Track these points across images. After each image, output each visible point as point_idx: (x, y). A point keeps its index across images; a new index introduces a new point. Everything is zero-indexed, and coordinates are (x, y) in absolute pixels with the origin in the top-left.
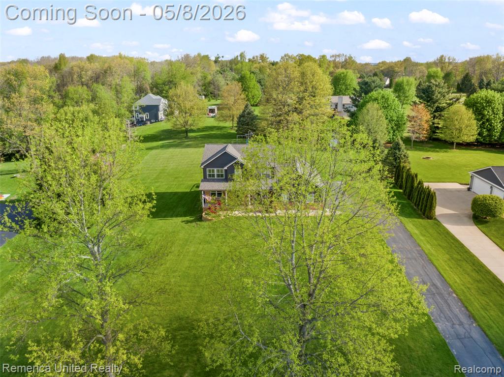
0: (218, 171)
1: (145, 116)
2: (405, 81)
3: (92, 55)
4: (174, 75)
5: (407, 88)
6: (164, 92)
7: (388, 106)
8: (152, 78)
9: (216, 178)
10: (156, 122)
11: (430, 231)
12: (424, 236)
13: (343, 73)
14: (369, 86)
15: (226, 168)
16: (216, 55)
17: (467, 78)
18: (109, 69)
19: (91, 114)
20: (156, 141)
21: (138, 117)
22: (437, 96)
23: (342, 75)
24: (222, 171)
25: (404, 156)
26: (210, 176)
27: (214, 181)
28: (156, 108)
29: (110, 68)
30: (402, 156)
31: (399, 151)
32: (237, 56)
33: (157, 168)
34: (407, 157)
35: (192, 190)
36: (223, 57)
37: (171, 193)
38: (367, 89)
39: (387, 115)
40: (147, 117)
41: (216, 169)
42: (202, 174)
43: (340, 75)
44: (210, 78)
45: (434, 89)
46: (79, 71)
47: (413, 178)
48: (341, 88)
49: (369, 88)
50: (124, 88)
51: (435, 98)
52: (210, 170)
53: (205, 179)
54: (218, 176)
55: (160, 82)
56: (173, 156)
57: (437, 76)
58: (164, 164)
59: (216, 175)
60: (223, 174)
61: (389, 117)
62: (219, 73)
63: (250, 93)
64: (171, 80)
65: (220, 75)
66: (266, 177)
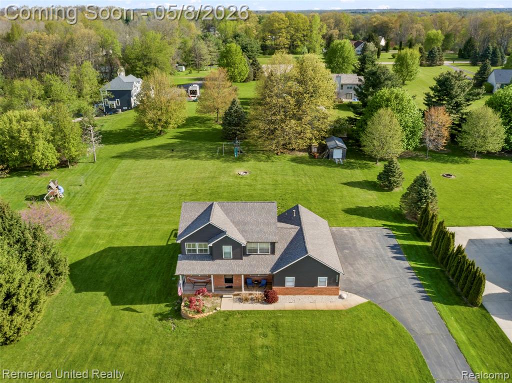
0: (200, 245)
1: (115, 104)
2: (409, 54)
4: (148, 48)
5: (410, 62)
6: (138, 69)
7: (403, 109)
8: (123, 51)
9: (198, 253)
10: (128, 109)
11: (479, 331)
12: (474, 346)
13: (340, 44)
14: (378, 78)
15: (211, 245)
17: (469, 43)
18: (70, 42)
19: (41, 122)
20: (129, 141)
21: (107, 104)
22: (457, 92)
23: (339, 46)
24: (205, 245)
25: (432, 194)
26: (189, 251)
27: (195, 258)
28: (128, 93)
29: (72, 41)
30: (429, 195)
31: (426, 189)
33: (126, 197)
34: (435, 196)
35: (169, 243)
37: (142, 247)
38: (376, 81)
39: (401, 120)
40: (118, 104)
41: (197, 243)
43: (337, 45)
44: (190, 44)
45: (453, 83)
46: (35, 44)
47: (449, 239)
48: (338, 61)
49: (378, 81)
50: (86, 76)
51: (454, 93)
52: (189, 245)
53: (184, 256)
54: (201, 251)
55: (133, 56)
56: (147, 173)
57: (437, 39)
58: (134, 188)
59: (197, 250)
60: (207, 250)
61: (404, 123)
62: (200, 38)
63: (236, 70)
64: (145, 53)
65: (202, 41)
66: (264, 252)
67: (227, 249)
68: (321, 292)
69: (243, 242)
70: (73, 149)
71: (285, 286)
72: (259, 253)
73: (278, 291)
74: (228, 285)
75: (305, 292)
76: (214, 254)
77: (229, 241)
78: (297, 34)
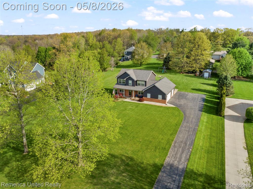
0: (123, 80)
1: (129, 57)
3: (114, 29)
4: (148, 38)
14: (237, 46)
15: (125, 79)
16: (182, 29)
18: (119, 35)
21: (126, 57)
26: (120, 82)
27: (121, 84)
32: (193, 29)
36: (186, 29)
42: (117, 82)
50: (118, 43)
52: (120, 80)
53: (117, 84)
54: (123, 82)
60: (124, 82)
64: (146, 40)
66: (143, 85)
67: (130, 82)
68: (159, 102)
69: (135, 79)
70: (105, 65)
71: (147, 97)
72: (141, 85)
73: (145, 99)
74: (130, 96)
75: (154, 101)
76: (127, 84)
77: (130, 78)
78: (228, 38)
